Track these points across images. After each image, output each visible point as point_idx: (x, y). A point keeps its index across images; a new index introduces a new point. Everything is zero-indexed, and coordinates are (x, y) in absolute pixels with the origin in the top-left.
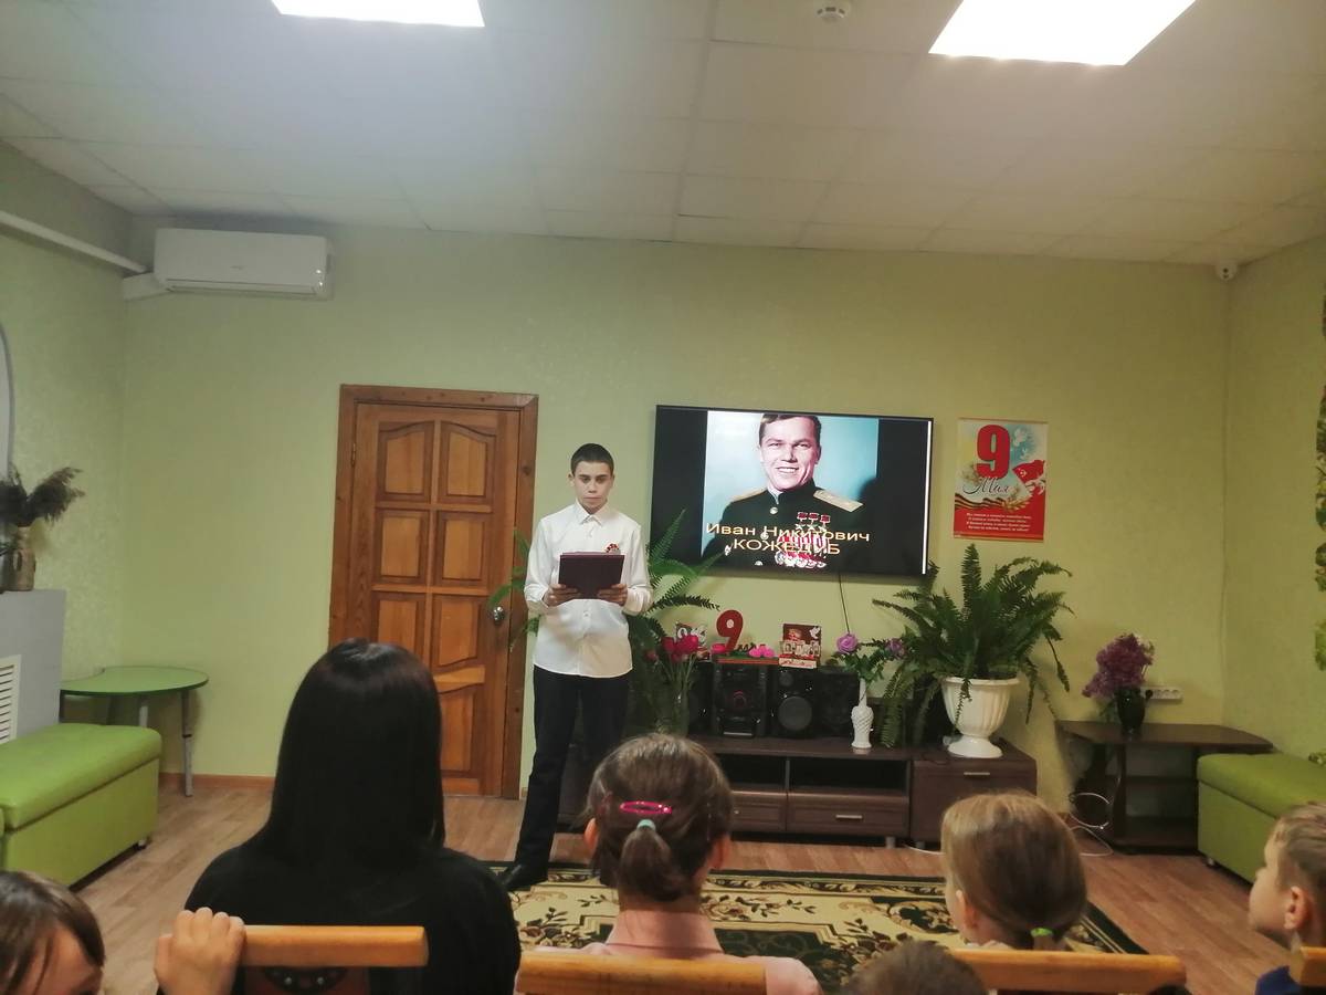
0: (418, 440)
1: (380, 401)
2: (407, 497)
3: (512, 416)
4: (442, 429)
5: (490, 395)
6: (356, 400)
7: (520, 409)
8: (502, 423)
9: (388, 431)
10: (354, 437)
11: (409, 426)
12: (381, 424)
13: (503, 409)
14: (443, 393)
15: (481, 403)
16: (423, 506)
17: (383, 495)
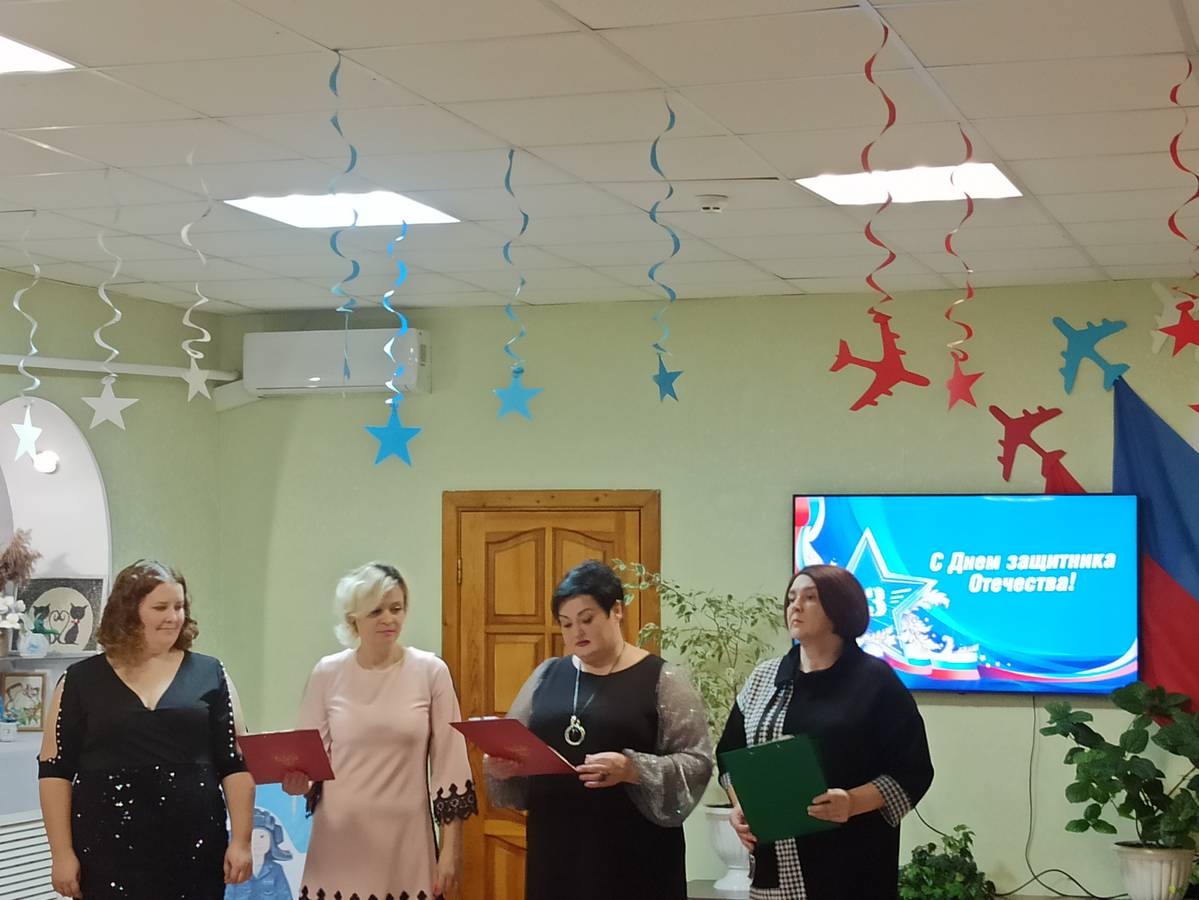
0: (528, 549)
1: (484, 508)
2: (520, 619)
3: (631, 517)
4: (554, 535)
5: (606, 493)
6: (461, 508)
7: (640, 508)
9: (494, 545)
10: (459, 551)
11: (518, 535)
12: (487, 534)
13: (622, 509)
14: (552, 494)
15: (596, 503)
16: (536, 629)
17: (493, 617)
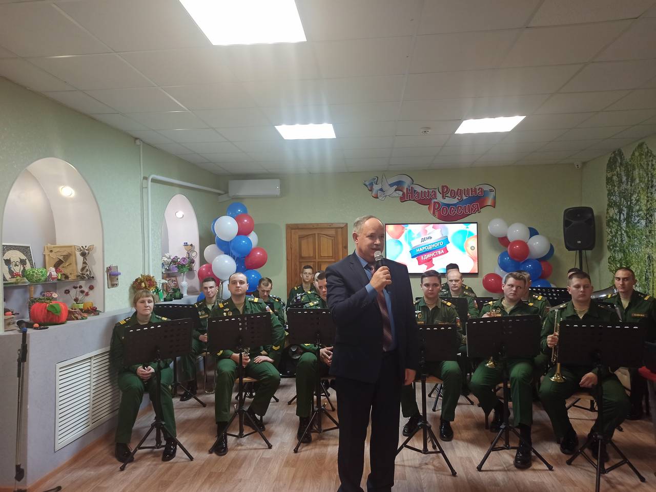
0: (311, 240)
1: (298, 228)
2: (308, 258)
3: (340, 230)
4: (318, 236)
5: (332, 224)
6: (291, 228)
7: (342, 228)
8: (337, 232)
9: (301, 238)
10: (291, 240)
11: (308, 235)
12: (299, 236)
13: (336, 228)
14: (317, 224)
15: (330, 227)
16: (314, 260)
17: (301, 257)
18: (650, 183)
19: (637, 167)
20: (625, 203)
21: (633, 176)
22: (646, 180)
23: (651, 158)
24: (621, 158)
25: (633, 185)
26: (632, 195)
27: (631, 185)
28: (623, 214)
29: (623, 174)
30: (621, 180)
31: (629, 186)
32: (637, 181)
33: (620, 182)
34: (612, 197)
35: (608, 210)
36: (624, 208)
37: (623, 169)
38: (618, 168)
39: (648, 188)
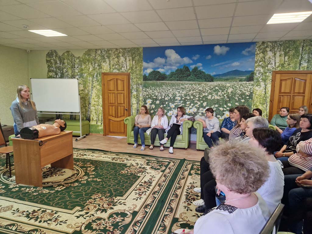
18: (73, 66)
19: (66, 59)
20: (59, 71)
21: (64, 62)
22: (71, 64)
23: (74, 57)
24: (56, 54)
25: (64, 65)
26: (63, 69)
27: (63, 65)
28: (58, 76)
29: (58, 60)
30: (57, 62)
31: (61, 65)
32: (66, 64)
33: (56, 63)
34: (51, 68)
35: (48, 73)
36: (59, 73)
37: (57, 58)
38: (54, 57)
39: (72, 68)
